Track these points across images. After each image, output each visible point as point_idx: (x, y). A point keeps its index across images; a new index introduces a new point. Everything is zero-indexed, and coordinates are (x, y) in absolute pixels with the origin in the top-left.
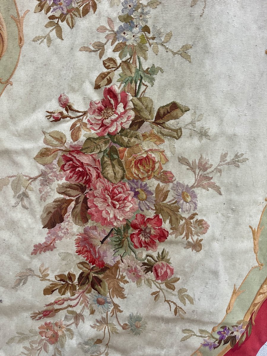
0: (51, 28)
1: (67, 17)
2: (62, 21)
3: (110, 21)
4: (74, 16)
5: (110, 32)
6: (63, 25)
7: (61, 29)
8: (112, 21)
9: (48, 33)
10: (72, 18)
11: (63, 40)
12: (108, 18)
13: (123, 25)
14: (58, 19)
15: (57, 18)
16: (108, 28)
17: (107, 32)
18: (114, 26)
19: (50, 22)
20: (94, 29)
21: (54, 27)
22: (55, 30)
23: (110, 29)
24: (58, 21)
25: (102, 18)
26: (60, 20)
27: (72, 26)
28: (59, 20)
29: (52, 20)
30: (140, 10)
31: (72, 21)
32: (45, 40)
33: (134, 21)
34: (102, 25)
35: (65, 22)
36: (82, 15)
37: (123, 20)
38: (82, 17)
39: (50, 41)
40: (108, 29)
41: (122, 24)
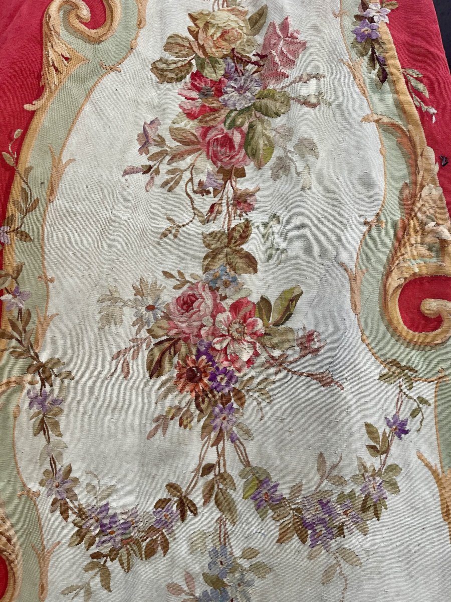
0: (94, 572)
1: (120, 553)
2: (112, 560)
3: (189, 578)
4: (132, 552)
5: (187, 597)
6: (114, 566)
7: (110, 574)
8: (193, 579)
9: (87, 581)
10: (129, 554)
11: (110, 591)
12: (186, 572)
13: (209, 592)
14: (105, 558)
15: (103, 556)
16: (185, 588)
17: (184, 596)
18: (194, 588)
19: (93, 563)
20: (163, 585)
21: (98, 570)
22: (98, 575)
23: (189, 591)
24: (106, 561)
25: (177, 570)
26: (109, 559)
27: (127, 568)
28: (107, 559)
29: (95, 560)
30: (237, 575)
31: (128, 559)
32: (82, 592)
33: (228, 589)
34: (175, 581)
35: (117, 561)
36: (144, 556)
37: (209, 582)
38: (144, 559)
39: (89, 593)
40: (185, 591)
41: (209, 589)
